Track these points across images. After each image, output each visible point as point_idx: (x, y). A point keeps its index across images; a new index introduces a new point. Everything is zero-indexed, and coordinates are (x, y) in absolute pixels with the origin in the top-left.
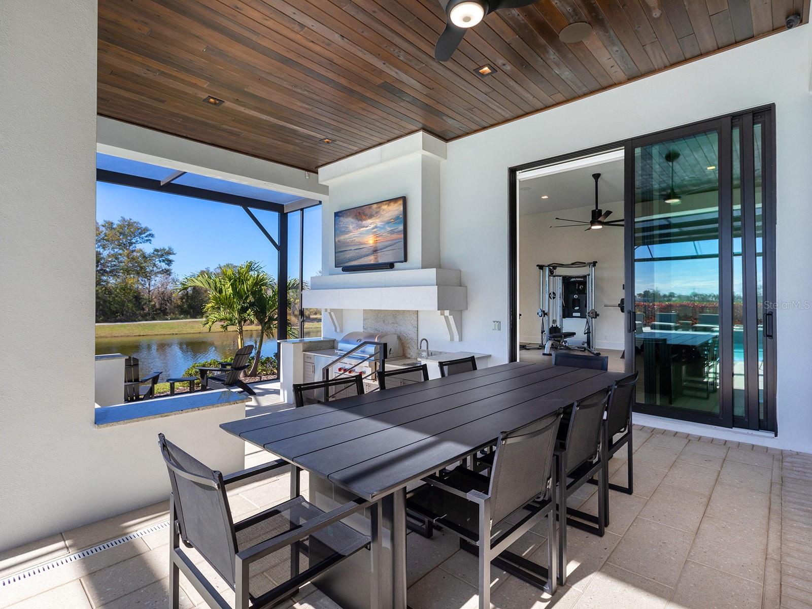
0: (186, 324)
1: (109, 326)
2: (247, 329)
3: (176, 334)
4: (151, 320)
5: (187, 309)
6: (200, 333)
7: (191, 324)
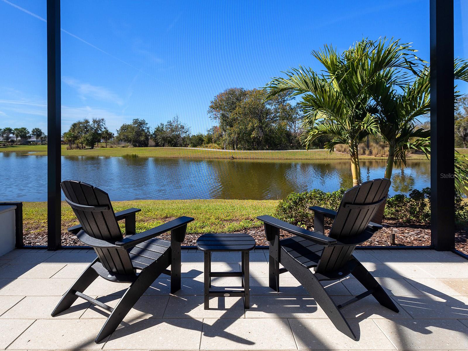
0: (315, 152)
1: (271, 153)
2: (361, 158)
3: (309, 159)
4: (296, 149)
5: (318, 143)
6: (325, 159)
7: (319, 153)
